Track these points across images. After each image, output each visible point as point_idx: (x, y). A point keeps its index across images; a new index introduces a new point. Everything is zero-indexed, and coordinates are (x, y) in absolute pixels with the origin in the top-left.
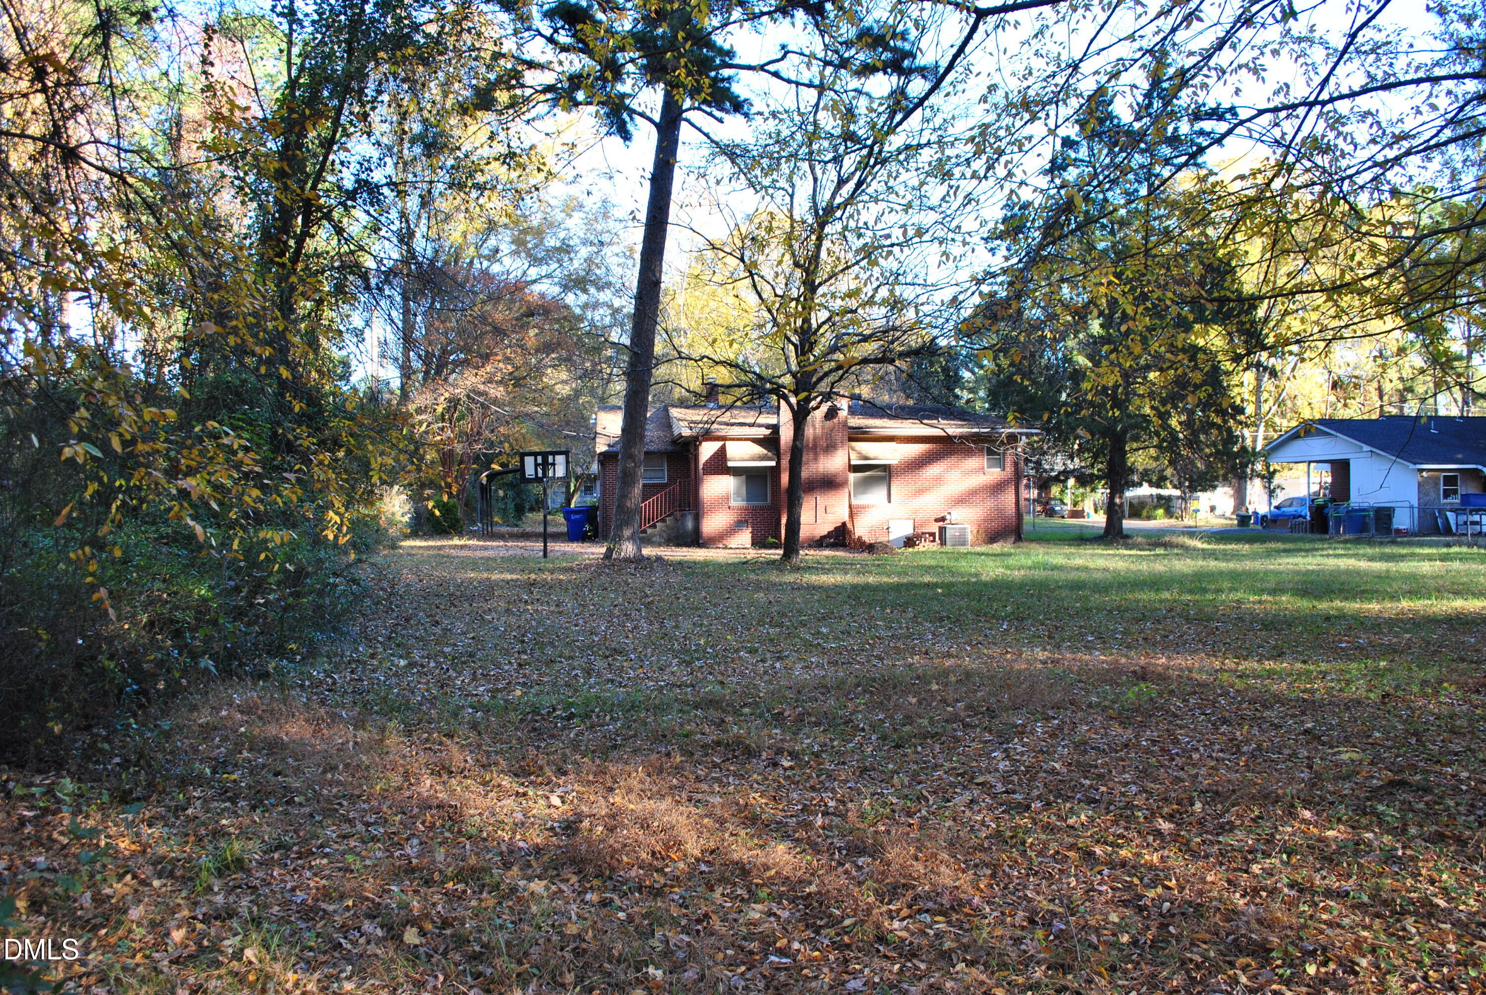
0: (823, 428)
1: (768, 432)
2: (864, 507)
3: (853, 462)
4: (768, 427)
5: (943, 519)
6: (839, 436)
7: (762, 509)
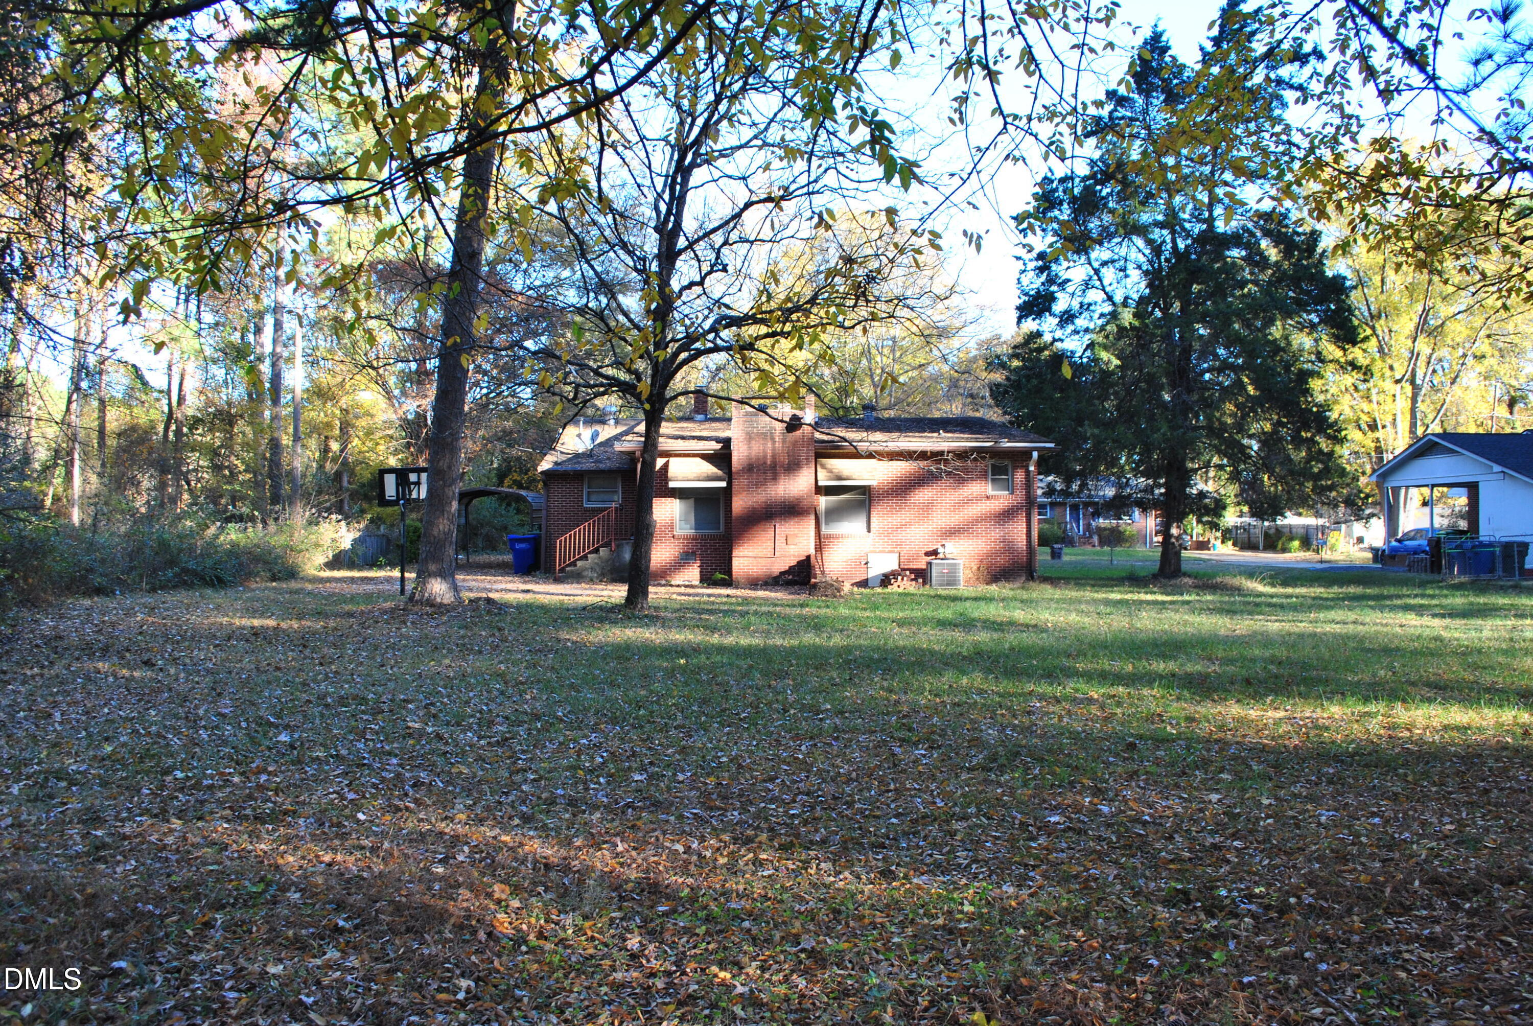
0: (784, 441)
1: (719, 446)
2: (836, 537)
3: (820, 483)
4: (718, 440)
5: (935, 553)
6: (806, 452)
7: (713, 538)
